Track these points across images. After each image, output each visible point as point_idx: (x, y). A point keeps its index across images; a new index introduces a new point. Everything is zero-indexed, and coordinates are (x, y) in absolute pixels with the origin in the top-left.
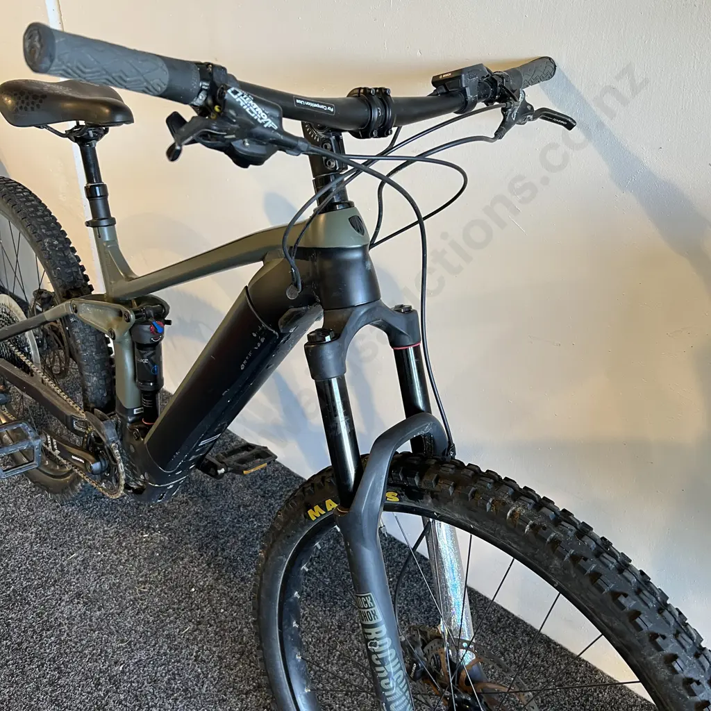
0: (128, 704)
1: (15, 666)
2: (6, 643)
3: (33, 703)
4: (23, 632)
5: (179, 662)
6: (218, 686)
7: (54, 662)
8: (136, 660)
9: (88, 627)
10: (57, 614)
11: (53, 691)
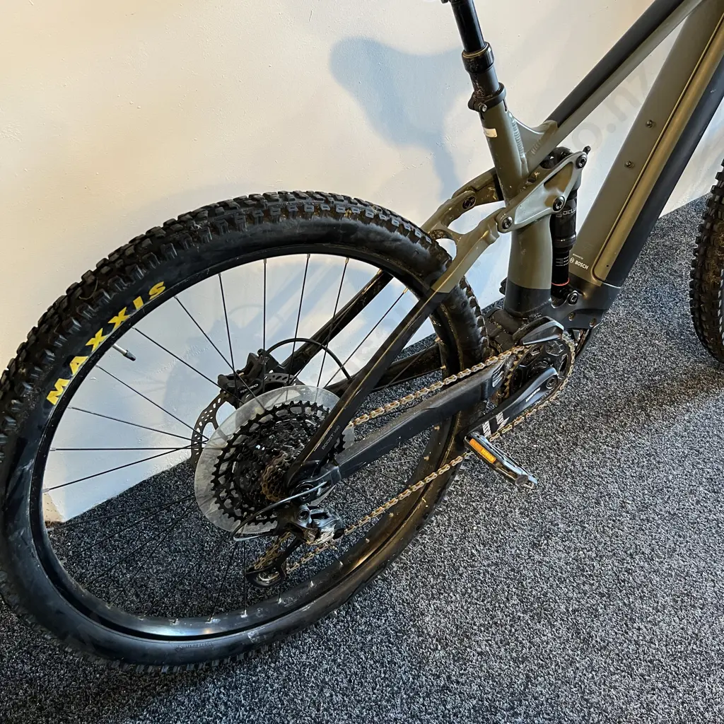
0: (667, 496)
1: (630, 596)
2: (601, 608)
3: (673, 574)
4: (585, 594)
5: (619, 460)
6: (643, 434)
7: (624, 559)
8: (619, 492)
9: (579, 534)
10: (562, 563)
11: (659, 557)
